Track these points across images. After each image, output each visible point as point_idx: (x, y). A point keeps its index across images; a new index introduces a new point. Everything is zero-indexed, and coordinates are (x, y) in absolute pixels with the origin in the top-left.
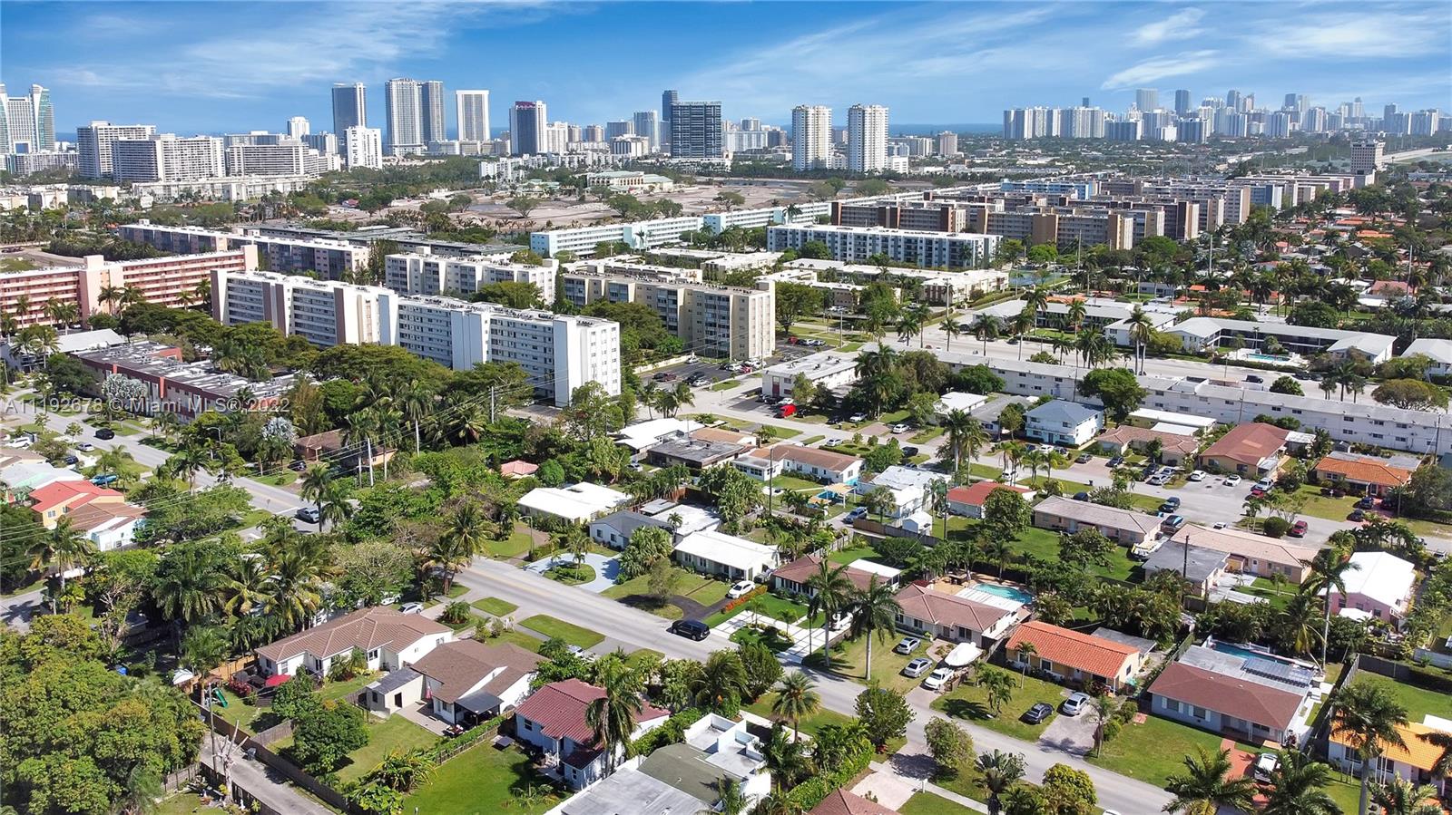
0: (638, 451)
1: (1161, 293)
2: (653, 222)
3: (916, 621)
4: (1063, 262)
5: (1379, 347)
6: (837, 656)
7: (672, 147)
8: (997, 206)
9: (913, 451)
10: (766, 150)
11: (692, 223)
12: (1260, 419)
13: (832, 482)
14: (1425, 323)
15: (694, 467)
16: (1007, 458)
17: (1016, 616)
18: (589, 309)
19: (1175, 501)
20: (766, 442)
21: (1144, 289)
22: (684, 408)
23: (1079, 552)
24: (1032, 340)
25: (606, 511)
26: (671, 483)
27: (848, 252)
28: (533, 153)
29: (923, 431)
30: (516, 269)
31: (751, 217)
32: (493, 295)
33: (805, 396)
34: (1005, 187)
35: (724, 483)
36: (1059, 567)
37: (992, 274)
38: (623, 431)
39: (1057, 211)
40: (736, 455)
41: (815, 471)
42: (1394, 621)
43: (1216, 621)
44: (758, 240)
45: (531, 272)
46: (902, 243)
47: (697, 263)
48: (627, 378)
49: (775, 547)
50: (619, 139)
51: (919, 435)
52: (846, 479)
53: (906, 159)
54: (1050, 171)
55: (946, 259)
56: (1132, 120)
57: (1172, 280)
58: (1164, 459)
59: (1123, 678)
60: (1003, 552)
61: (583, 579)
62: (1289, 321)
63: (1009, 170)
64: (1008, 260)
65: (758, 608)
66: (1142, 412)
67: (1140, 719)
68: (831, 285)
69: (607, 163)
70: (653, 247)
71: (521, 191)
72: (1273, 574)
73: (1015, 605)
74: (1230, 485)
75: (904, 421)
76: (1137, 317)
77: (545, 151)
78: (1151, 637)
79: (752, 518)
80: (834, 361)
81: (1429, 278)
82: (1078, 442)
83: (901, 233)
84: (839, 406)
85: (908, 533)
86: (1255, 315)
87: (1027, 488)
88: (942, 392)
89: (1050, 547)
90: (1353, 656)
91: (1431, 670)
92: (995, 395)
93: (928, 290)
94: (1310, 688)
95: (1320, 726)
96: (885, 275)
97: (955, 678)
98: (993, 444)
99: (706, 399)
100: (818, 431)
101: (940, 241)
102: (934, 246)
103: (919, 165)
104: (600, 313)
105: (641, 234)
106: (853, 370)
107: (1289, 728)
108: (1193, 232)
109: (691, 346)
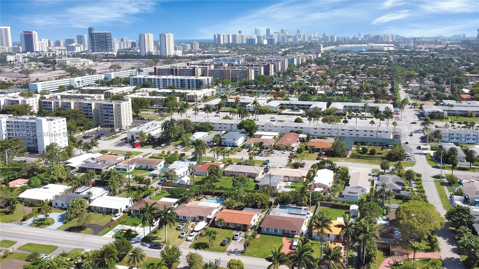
0: (75, 168)
1: (263, 93)
2: (83, 77)
3: (184, 217)
4: (233, 85)
5: (322, 106)
6: (155, 236)
7: (92, 48)
8: (211, 67)
9: (184, 155)
10: (130, 49)
11: (100, 77)
12: (292, 131)
13: (153, 170)
14: (334, 98)
15: (98, 171)
16: (215, 153)
17: (218, 208)
18: (53, 114)
19: (268, 161)
20: (128, 157)
21: (258, 92)
22: (94, 149)
23: (239, 183)
24: (224, 112)
25: (59, 194)
26: (88, 179)
27: (160, 85)
28: (32, 50)
29: (187, 147)
30: (20, 99)
31: (123, 74)
32: (9, 110)
33: (144, 139)
34: (214, 61)
35: (110, 176)
36: (232, 189)
37: (211, 90)
38: (68, 161)
39: (231, 68)
40: (116, 164)
41: (147, 166)
42: (329, 189)
43: (280, 199)
44: (127, 82)
45: (27, 100)
46: (179, 81)
47: (102, 92)
48: (71, 139)
49: (130, 198)
50: (70, 45)
51: (185, 148)
52: (159, 168)
53: (181, 51)
54: (229, 54)
55: (195, 86)
56: (254, 38)
57: (266, 89)
58: (265, 148)
59: (253, 223)
60: (213, 187)
61: (48, 224)
62: (299, 100)
63: (216, 55)
64: (215, 85)
65: (123, 223)
66: (258, 133)
67: (258, 236)
68: (154, 97)
69: (65, 55)
70: (84, 86)
71: (26, 67)
72: (296, 180)
73: (218, 205)
74: (284, 153)
75: (180, 144)
76: (255, 102)
77: (38, 50)
78: (261, 208)
79: (122, 188)
80: (154, 125)
81: (335, 84)
82: (238, 145)
83: (179, 77)
84: (156, 141)
85: (181, 185)
86: (290, 98)
87: (222, 163)
88: (193, 132)
89: (230, 182)
90: (318, 203)
91: (339, 203)
92: (211, 131)
93: (189, 97)
94: (307, 216)
95: (310, 227)
96: (173, 92)
97: (198, 235)
98: (211, 149)
99: (104, 144)
100: (149, 151)
101: (192, 80)
102: (191, 81)
103: (186, 53)
104: (58, 115)
105: (79, 82)
106: (161, 128)
107: (301, 230)
108: (272, 73)
109: (99, 124)
